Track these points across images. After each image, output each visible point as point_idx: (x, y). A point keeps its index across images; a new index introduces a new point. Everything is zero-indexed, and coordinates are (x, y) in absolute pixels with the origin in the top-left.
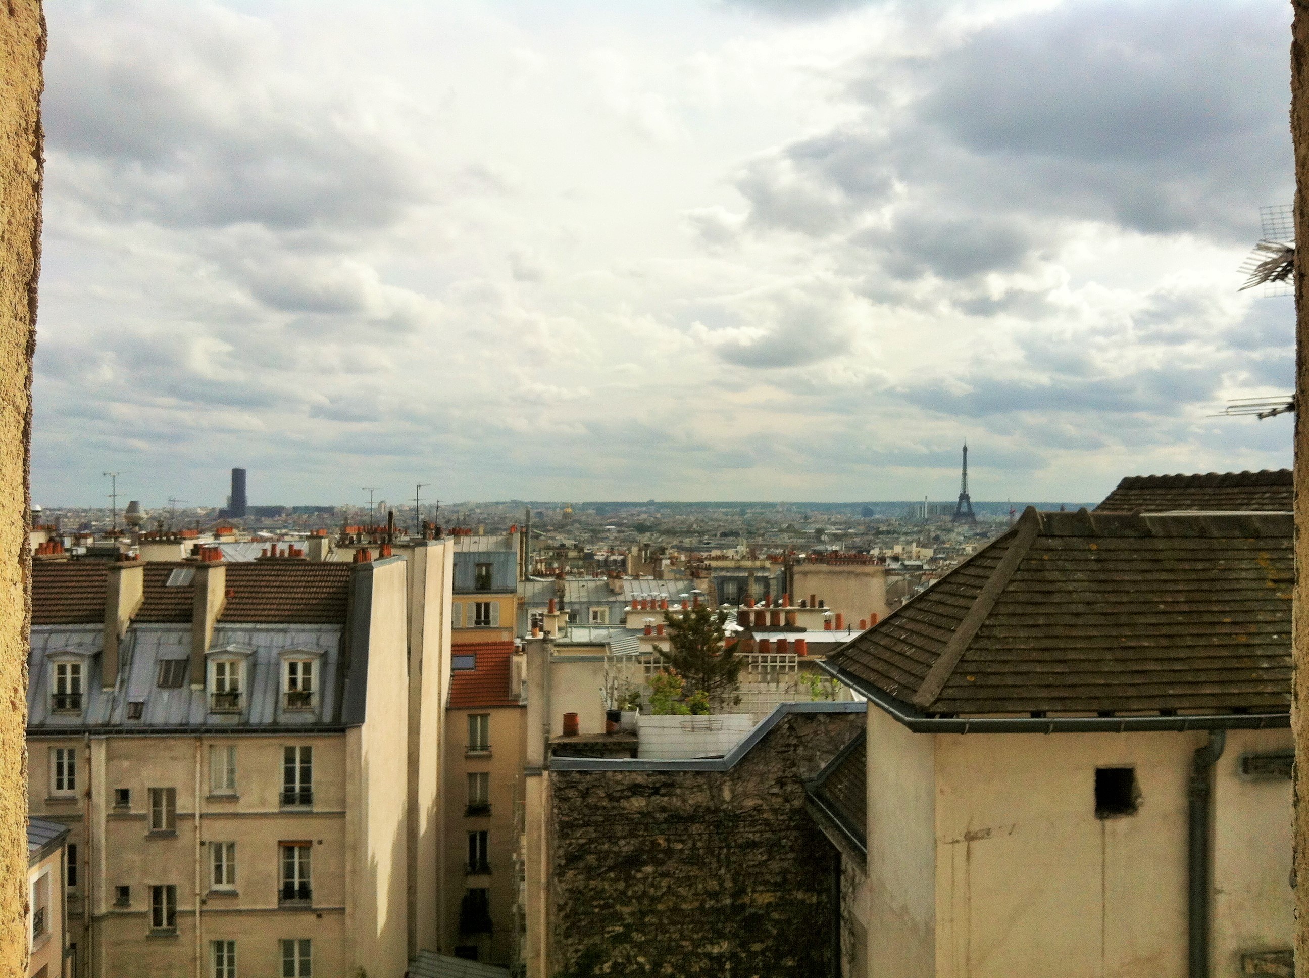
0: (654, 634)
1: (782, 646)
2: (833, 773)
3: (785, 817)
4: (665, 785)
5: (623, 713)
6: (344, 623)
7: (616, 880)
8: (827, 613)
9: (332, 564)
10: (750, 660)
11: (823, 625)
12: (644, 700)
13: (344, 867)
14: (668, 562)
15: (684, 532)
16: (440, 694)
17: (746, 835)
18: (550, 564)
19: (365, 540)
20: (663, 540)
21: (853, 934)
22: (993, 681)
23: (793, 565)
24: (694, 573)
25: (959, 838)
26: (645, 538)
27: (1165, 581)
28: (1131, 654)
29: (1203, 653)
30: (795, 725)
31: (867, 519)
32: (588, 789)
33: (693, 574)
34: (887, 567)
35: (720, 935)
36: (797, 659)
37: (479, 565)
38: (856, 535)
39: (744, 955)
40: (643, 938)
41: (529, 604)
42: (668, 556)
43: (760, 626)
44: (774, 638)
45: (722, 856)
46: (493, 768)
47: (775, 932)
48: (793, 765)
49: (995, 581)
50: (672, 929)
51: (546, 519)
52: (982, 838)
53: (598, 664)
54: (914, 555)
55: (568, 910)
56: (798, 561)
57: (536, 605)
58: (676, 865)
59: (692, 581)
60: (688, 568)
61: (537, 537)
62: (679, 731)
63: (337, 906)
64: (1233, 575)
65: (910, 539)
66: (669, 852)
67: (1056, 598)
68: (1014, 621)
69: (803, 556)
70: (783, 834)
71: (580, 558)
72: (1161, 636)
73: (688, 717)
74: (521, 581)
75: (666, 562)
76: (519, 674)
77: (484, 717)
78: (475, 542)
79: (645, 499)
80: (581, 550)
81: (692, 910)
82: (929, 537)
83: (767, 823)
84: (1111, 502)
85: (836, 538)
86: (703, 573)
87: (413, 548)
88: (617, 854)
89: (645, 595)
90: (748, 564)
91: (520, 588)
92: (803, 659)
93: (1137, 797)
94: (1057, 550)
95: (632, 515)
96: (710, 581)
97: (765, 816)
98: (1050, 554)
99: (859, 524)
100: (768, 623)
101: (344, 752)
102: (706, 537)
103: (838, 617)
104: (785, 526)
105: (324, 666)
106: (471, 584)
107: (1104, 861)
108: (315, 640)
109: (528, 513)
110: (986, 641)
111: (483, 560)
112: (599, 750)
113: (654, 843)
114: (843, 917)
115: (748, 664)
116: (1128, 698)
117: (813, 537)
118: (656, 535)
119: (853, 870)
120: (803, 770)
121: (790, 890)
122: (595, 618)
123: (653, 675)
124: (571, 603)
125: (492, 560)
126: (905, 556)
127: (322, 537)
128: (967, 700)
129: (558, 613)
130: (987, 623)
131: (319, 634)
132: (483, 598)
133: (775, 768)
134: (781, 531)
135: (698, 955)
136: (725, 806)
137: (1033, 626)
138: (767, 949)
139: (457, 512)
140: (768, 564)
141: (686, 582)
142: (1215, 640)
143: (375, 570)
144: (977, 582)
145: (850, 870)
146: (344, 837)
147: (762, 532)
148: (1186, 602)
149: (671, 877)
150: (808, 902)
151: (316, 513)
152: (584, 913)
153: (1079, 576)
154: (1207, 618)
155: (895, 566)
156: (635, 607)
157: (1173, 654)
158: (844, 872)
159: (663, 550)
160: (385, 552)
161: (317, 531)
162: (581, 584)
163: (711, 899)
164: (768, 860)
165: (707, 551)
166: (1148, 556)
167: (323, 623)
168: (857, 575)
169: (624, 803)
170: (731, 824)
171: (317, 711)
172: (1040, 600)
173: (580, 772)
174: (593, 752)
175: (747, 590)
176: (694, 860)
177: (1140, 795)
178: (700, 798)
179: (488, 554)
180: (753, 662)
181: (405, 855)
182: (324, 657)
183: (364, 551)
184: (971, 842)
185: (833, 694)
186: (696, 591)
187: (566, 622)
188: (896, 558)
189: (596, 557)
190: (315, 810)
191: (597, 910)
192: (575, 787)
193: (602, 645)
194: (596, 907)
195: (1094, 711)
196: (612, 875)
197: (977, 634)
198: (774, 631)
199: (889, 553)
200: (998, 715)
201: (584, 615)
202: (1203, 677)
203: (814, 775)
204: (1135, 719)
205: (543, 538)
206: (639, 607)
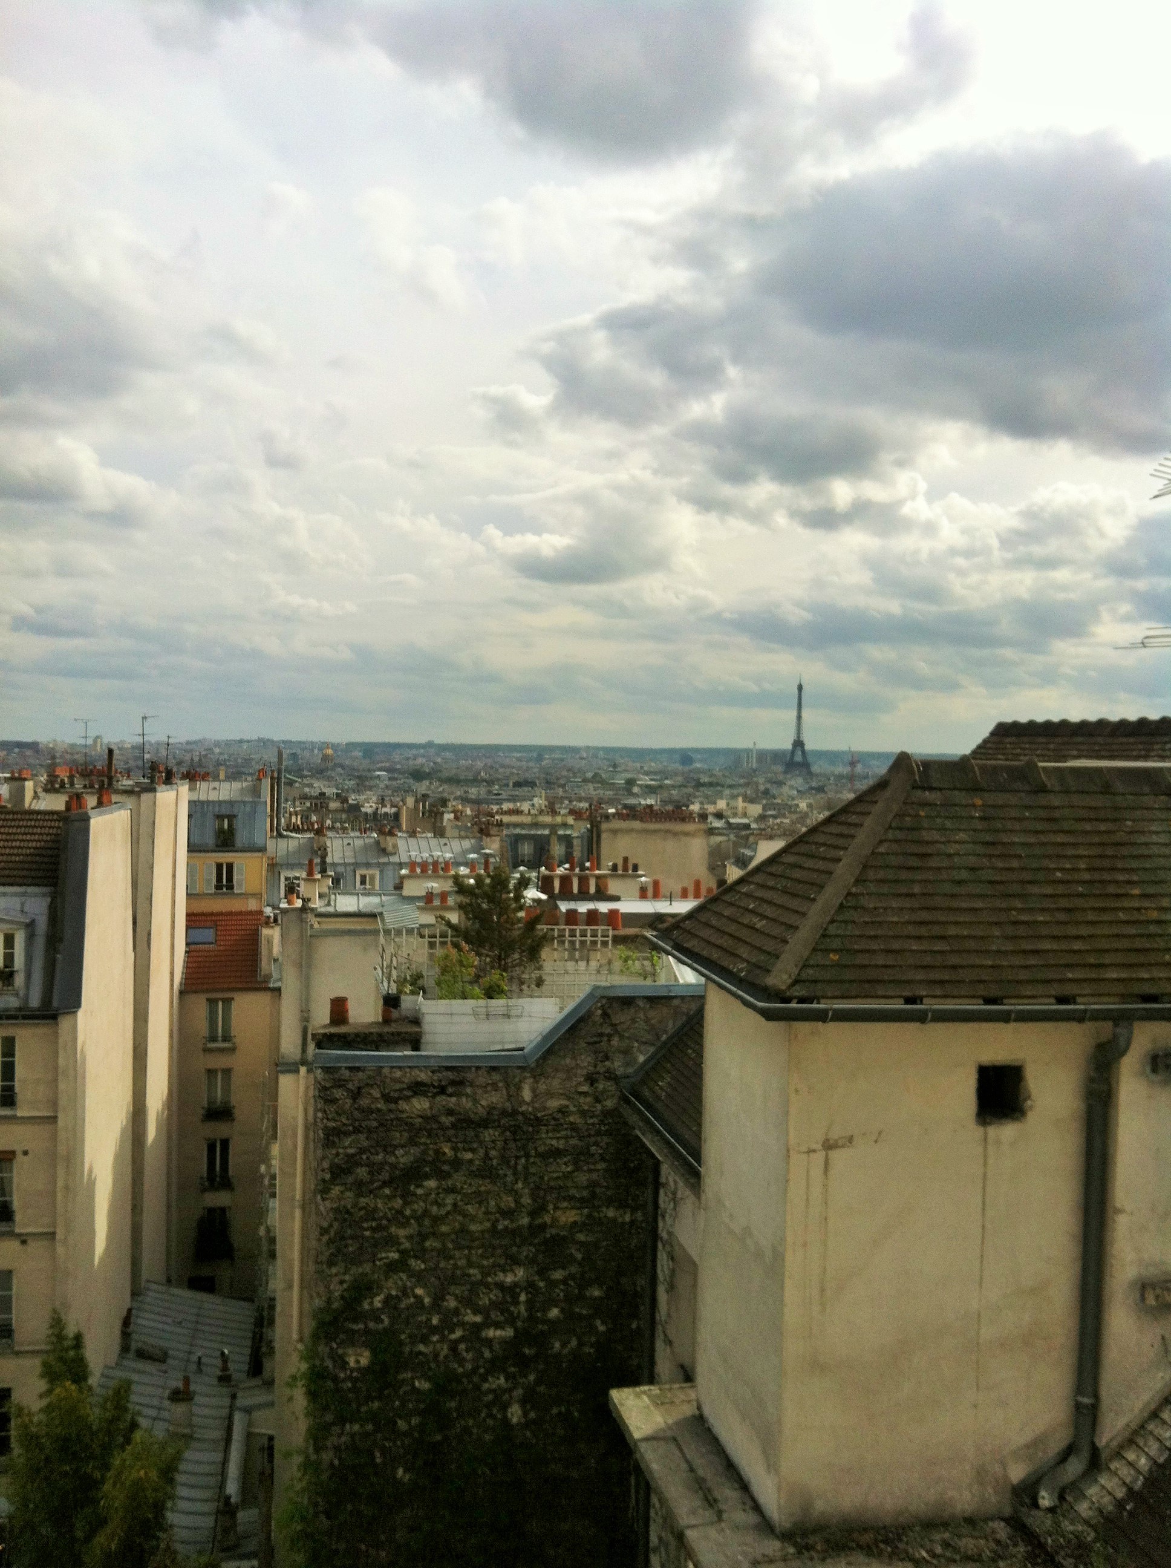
0: (437, 902)
1: (593, 917)
2: (653, 1068)
3: (595, 1120)
4: (453, 1083)
5: (403, 997)
6: (55, 885)
7: (390, 1198)
8: (643, 879)
9: (39, 812)
10: (556, 934)
11: (637, 893)
12: (429, 982)
13: (55, 1183)
14: (452, 816)
15: (470, 781)
16: (172, 974)
17: (548, 1141)
18: (307, 818)
19: (79, 785)
20: (444, 790)
21: (672, 1259)
22: (860, 960)
23: (600, 822)
24: (483, 830)
25: (814, 1146)
26: (423, 787)
27: (1063, 844)
28: (1021, 931)
29: (1106, 930)
30: (609, 1011)
31: (687, 768)
32: (359, 1088)
33: (481, 831)
34: (709, 826)
35: (515, 1261)
36: (611, 933)
37: (220, 817)
38: (673, 787)
39: (542, 1284)
40: (423, 1266)
41: (281, 865)
42: (450, 809)
43: (566, 894)
44: (583, 907)
45: (520, 1168)
46: (239, 1063)
47: (579, 1256)
48: (607, 1058)
49: (863, 840)
50: (457, 1254)
51: (300, 761)
52: (843, 1146)
53: (370, 938)
54: (740, 810)
55: (332, 1234)
56: (607, 817)
57: (291, 866)
58: (464, 1178)
59: (481, 839)
60: (476, 823)
61: (290, 783)
62: (471, 1019)
63: (46, 1230)
64: (1142, 839)
65: (735, 792)
66: (456, 1163)
67: (934, 862)
68: (885, 889)
69: (612, 811)
70: (593, 1139)
71: (343, 810)
72: (1058, 909)
73: (482, 1002)
74: (272, 837)
75: (448, 816)
76: (270, 951)
77: (227, 1002)
78: (215, 789)
79: (422, 739)
80: (345, 800)
81: (482, 1232)
82: (757, 790)
83: (574, 1127)
84: (982, 751)
85: (650, 790)
86: (494, 831)
87: (138, 794)
88: (393, 1166)
89: (425, 855)
90: (547, 819)
91: (270, 844)
92: (616, 933)
93: (1025, 1100)
94: (936, 805)
95: (408, 759)
96: (502, 841)
97: (572, 1119)
98: (927, 809)
99: (676, 774)
100: (575, 890)
101: (57, 1043)
102: (497, 787)
103: (656, 884)
104: (589, 775)
105: (30, 938)
106: (210, 840)
107: (985, 1175)
108: (18, 907)
109: (280, 754)
110: (852, 912)
111: (224, 811)
112: (373, 1042)
113: (437, 1152)
114: (661, 1238)
115: (553, 938)
116: (1018, 982)
117: (623, 789)
118: (436, 784)
119: (675, 1182)
120: (617, 1065)
121: (599, 1207)
122: (363, 882)
123: (439, 952)
124: (334, 864)
125: (235, 811)
126: (729, 813)
127: (25, 779)
128: (830, 982)
129: (319, 876)
130: (854, 890)
131: (23, 899)
132: (225, 857)
133: (586, 1061)
134: (585, 781)
135: (487, 1286)
136: (524, 1108)
137: (907, 895)
138: (572, 1277)
139: (191, 751)
140: (570, 820)
141: (473, 841)
142: (1122, 916)
143: (92, 821)
144: (841, 842)
145: (672, 1184)
146: (55, 1146)
147: (562, 782)
148: (1088, 870)
149: (459, 1193)
150: (620, 1220)
151: (16, 750)
152: (352, 1238)
153: (962, 836)
154: (1112, 889)
155: (718, 824)
156: (413, 870)
157: (1072, 931)
158: (664, 1185)
159: (444, 802)
160: (105, 799)
161: (20, 772)
162: (346, 841)
163: (504, 1219)
164: (573, 1172)
165: (497, 804)
166: (1042, 813)
167: (29, 885)
168: (675, 834)
169: (403, 1105)
170: (531, 1129)
171: (22, 993)
172: (915, 864)
173: (351, 1069)
174: (366, 1044)
175: (548, 851)
176: (486, 1172)
177: (1029, 1097)
178: (496, 1098)
179: (231, 803)
180: (559, 936)
181: (129, 1170)
182: (30, 927)
183: (78, 796)
184: (830, 1152)
185: (654, 975)
186: (487, 851)
187: (329, 888)
188: (719, 815)
189: (363, 810)
190: (19, 1114)
191: (367, 1233)
192: (344, 1085)
193: (373, 916)
194: (366, 1230)
195: (978, 997)
196: (387, 1191)
197: (842, 904)
198: (582, 900)
199: (711, 809)
200: (869, 1000)
201: (349, 878)
202: (1107, 959)
203: (630, 1070)
204: (1028, 1007)
205: (297, 785)
206: (418, 870)
